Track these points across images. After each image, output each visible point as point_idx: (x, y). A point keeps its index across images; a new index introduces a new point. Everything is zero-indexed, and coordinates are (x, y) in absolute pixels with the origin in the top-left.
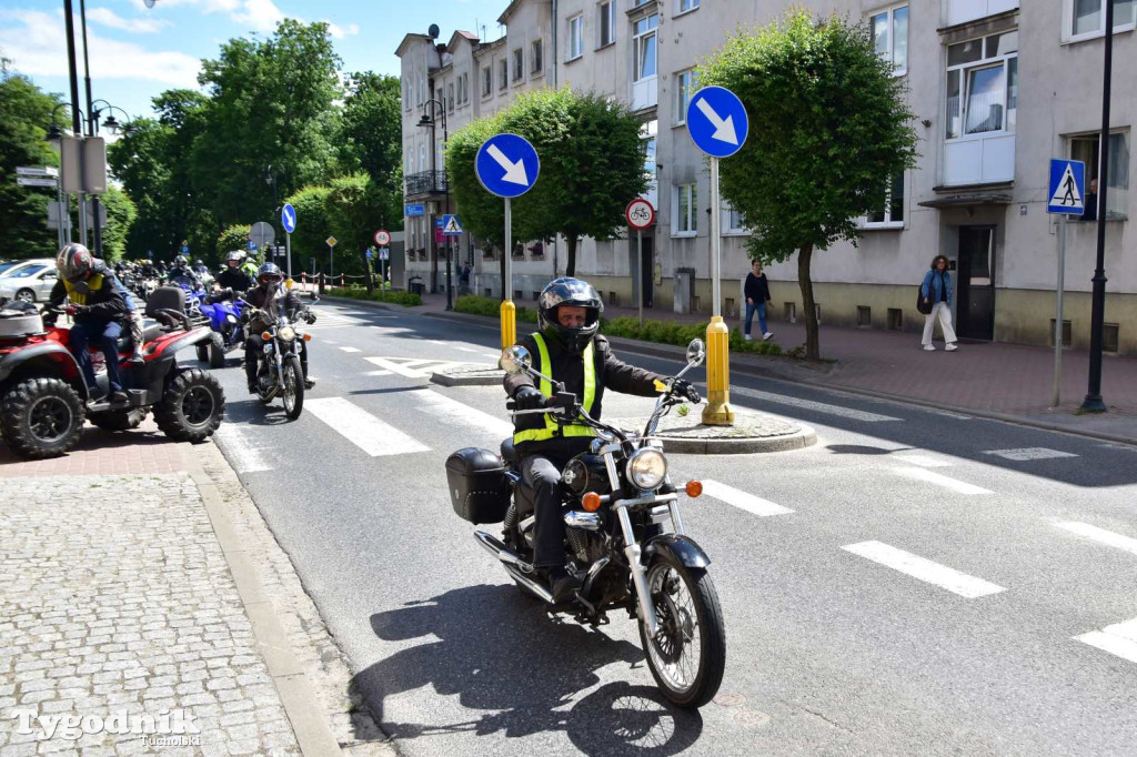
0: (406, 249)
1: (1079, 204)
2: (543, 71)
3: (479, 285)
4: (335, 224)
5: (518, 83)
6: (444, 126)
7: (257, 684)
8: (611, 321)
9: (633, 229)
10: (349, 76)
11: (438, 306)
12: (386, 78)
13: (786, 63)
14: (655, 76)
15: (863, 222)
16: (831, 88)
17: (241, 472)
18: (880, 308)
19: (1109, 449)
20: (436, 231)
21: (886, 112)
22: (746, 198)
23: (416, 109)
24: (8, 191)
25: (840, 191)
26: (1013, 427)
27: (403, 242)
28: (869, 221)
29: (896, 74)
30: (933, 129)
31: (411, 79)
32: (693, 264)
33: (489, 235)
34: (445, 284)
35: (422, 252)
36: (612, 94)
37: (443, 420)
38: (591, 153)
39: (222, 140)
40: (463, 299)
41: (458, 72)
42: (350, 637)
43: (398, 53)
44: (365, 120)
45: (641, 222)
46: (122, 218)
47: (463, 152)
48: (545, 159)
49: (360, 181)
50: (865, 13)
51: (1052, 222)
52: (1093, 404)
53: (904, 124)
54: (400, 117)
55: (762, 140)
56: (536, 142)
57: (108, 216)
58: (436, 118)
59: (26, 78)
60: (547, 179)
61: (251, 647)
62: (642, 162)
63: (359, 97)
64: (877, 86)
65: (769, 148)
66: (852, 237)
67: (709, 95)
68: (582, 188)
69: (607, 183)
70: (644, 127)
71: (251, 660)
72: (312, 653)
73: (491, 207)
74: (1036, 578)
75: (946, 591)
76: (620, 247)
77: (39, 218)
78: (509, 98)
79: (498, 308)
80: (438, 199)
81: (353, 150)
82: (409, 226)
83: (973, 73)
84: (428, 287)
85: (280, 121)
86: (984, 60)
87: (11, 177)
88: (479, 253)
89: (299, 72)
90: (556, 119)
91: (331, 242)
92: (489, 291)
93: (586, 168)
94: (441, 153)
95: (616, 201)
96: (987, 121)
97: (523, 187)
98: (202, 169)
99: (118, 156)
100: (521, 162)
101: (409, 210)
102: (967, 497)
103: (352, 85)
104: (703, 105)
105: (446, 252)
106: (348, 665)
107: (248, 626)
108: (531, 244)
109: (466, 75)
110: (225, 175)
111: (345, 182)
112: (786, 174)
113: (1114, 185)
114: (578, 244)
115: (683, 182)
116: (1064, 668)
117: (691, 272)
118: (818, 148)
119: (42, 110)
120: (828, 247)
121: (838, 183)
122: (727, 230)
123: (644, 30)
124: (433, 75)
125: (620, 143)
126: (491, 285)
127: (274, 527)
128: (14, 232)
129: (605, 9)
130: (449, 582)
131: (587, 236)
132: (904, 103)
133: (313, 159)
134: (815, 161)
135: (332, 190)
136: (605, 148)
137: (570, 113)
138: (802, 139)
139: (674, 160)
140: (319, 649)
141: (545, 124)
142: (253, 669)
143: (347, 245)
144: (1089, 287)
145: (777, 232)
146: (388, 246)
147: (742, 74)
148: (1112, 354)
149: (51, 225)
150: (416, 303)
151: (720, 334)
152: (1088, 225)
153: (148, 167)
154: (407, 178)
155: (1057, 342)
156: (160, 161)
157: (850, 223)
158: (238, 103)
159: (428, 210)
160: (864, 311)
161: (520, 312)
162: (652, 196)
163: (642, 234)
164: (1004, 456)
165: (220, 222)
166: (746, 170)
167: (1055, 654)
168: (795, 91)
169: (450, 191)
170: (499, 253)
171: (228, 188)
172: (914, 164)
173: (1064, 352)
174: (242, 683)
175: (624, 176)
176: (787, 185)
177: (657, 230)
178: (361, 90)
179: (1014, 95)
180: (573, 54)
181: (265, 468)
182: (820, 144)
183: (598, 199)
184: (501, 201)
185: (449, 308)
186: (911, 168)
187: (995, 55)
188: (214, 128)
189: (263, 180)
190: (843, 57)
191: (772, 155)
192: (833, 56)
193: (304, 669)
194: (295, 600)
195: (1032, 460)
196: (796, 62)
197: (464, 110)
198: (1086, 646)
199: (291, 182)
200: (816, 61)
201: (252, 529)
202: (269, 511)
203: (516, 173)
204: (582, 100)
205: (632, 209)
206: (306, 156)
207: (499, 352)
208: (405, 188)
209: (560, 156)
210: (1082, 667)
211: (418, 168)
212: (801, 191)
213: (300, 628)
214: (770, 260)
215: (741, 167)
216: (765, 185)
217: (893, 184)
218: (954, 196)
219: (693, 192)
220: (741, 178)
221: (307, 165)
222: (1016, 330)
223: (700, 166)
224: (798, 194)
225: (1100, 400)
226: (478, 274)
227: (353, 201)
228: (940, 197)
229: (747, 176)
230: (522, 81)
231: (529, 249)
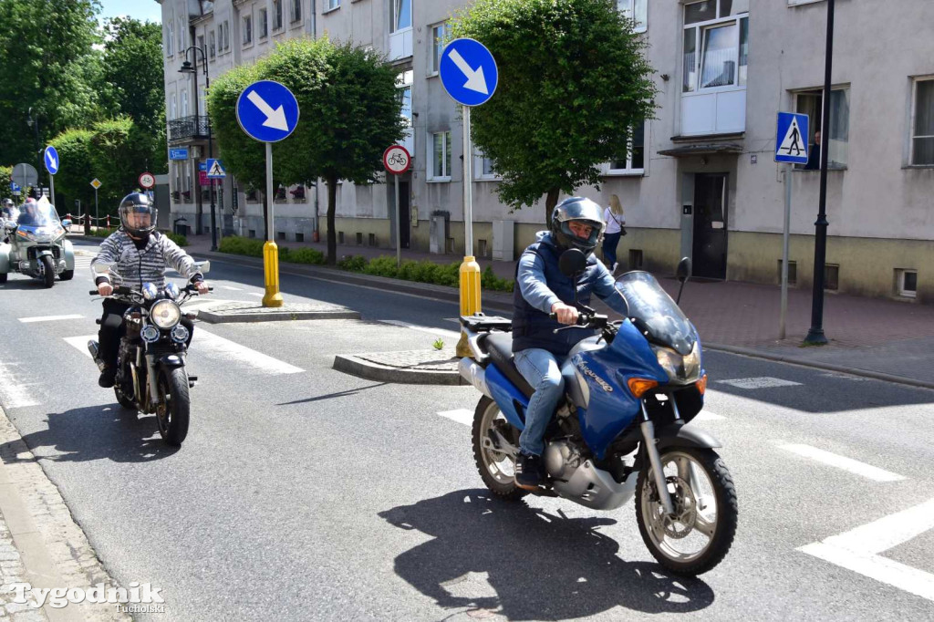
0: (171, 191)
1: (803, 154)
2: (302, 21)
3: (243, 227)
4: (99, 167)
5: (277, 33)
6: (206, 72)
7: (26, 611)
8: (370, 261)
9: (390, 174)
10: (109, 21)
11: (204, 246)
12: (147, 25)
13: (534, 18)
14: (411, 28)
15: (606, 168)
16: (576, 42)
17: (8, 407)
19: (829, 378)
20: (200, 174)
21: (628, 66)
22: (497, 145)
23: (177, 55)
25: (584, 138)
26: (743, 359)
27: (168, 185)
28: (612, 168)
29: (636, 30)
30: (671, 82)
31: (172, 26)
32: (447, 208)
33: (250, 177)
34: (210, 225)
35: (187, 195)
36: (369, 45)
37: (209, 355)
38: (349, 101)
40: (227, 240)
41: (219, 19)
42: (120, 563)
44: (128, 65)
45: (397, 167)
47: (224, 98)
48: (305, 106)
49: (124, 125)
51: (780, 171)
52: (816, 337)
53: (644, 78)
54: (161, 63)
55: (512, 90)
56: (296, 89)
58: (197, 64)
60: (307, 126)
61: (19, 576)
62: (399, 110)
63: (120, 42)
64: (620, 41)
65: (518, 98)
66: (596, 182)
67: (460, 46)
68: (341, 135)
69: (365, 130)
70: (400, 76)
72: (81, 580)
73: (253, 152)
74: (763, 496)
76: (379, 191)
78: (269, 47)
79: (261, 249)
80: (200, 143)
81: (114, 94)
82: (174, 170)
83: (708, 31)
84: (193, 229)
85: (37, 64)
86: (718, 19)
88: (243, 196)
89: (56, 15)
90: (315, 68)
91: (96, 184)
92: (252, 232)
93: (345, 115)
94: (203, 99)
95: (374, 147)
96: (721, 77)
97: (284, 133)
100: (281, 108)
101: (173, 153)
102: (701, 423)
103: (112, 30)
104: (455, 56)
105: (210, 196)
107: (17, 556)
108: (294, 187)
109: (226, 23)
111: (108, 126)
112: (535, 122)
113: (835, 137)
114: (338, 188)
115: (438, 129)
116: (788, 576)
117: (446, 215)
118: (564, 99)
120: (574, 192)
121: (582, 131)
122: (479, 175)
124: (194, 23)
125: (377, 92)
126: (254, 228)
131: (346, 181)
132: (645, 58)
133: (73, 102)
134: (561, 111)
135: (95, 133)
136: (363, 97)
137: (329, 62)
138: (549, 90)
139: (429, 108)
140: (89, 576)
141: (305, 73)
143: (112, 187)
144: (812, 230)
145: (526, 177)
146: (154, 188)
147: (492, 27)
148: (831, 292)
151: (472, 273)
152: (812, 173)
154: (170, 122)
155: (783, 280)
157: (594, 169)
159: (191, 154)
161: (284, 255)
162: (408, 143)
163: (399, 178)
164: (735, 385)
166: (496, 118)
167: (780, 564)
168: (542, 45)
169: (213, 136)
170: (263, 196)
172: (653, 115)
173: (790, 290)
174: (9, 610)
175: (381, 124)
176: (535, 133)
177: (413, 173)
178: (122, 35)
179: (746, 52)
180: (331, 5)
181: (32, 403)
182: (566, 95)
183: (356, 145)
184: (263, 146)
185: (214, 248)
186: (651, 118)
187: (728, 15)
189: (24, 123)
190: (587, 13)
191: (521, 105)
192: (578, 12)
194: (65, 529)
195: (760, 389)
196: (543, 17)
197: (225, 57)
198: (808, 557)
199: (52, 124)
200: (562, 16)
203: (276, 119)
204: (340, 50)
205: (389, 155)
206: (66, 99)
207: (263, 290)
208: (169, 132)
209: (319, 103)
210: (804, 575)
211: (181, 113)
212: (549, 138)
213: (70, 557)
214: (520, 204)
215: (491, 116)
216: (514, 133)
217: (634, 133)
218: (691, 145)
219: (447, 139)
220: (492, 126)
221: (68, 108)
222: (746, 270)
223: (453, 114)
224: (546, 141)
225: (822, 334)
226: (243, 216)
227: (116, 144)
228: (677, 146)
229: (497, 124)
230: (282, 30)
231: (291, 192)
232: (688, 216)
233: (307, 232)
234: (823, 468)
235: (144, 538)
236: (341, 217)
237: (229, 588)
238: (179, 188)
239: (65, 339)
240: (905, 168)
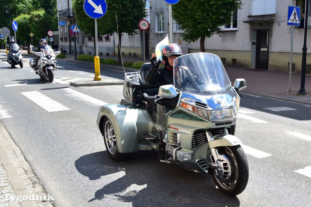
0: (59, 37)
1: (298, 22)
3: (86, 51)
4: (33, 28)
7: (9, 193)
8: (134, 63)
9: (142, 30)
11: (72, 58)
15: (223, 28)
18: (229, 58)
19: (307, 107)
20: (70, 31)
22: (182, 19)
25: (215, 17)
26: (275, 100)
27: (58, 35)
28: (225, 28)
33: (89, 32)
34: (74, 50)
35: (65, 39)
37: (74, 99)
38: (126, 3)
40: (81, 56)
42: (43, 175)
45: (144, 28)
47: (79, 2)
48: (109, 5)
49: (42, 12)
51: (289, 28)
52: (302, 92)
60: (110, 12)
61: (6, 180)
62: (144, 6)
66: (219, 33)
69: (132, 14)
71: (7, 184)
72: (29, 182)
73: (90, 22)
74: (282, 151)
75: (251, 156)
76: (137, 37)
79: (93, 59)
80: (70, 19)
81: (38, 1)
82: (60, 29)
84: (68, 52)
88: (86, 39)
91: (31, 35)
92: (90, 53)
93: (124, 8)
94: (71, 2)
95: (135, 20)
97: (101, 15)
100: (100, 6)
101: (60, 23)
102: (258, 124)
105: (74, 39)
106: (42, 185)
107: (5, 173)
108: (105, 36)
111: (36, 13)
112: (196, 10)
114: (122, 36)
115: (159, 13)
116: (291, 181)
120: (210, 37)
121: (214, 14)
122: (175, 31)
126: (91, 51)
127: (14, 137)
130: (78, 156)
131: (125, 33)
133: (23, 4)
134: (206, 6)
135: (31, 15)
136: (131, 1)
139: (156, 5)
140: (32, 180)
142: (7, 188)
143: (38, 36)
144: (301, 52)
145: (193, 31)
146: (53, 36)
148: (309, 75)
150: (64, 57)
152: (301, 30)
154: (59, 11)
155: (290, 70)
157: (219, 28)
159: (67, 23)
161: (102, 61)
162: (148, 19)
163: (145, 32)
164: (271, 110)
166: (181, 9)
167: (288, 177)
169: (75, 16)
170: (94, 39)
172: (241, 7)
173: (292, 74)
174: (3, 193)
175: (138, 11)
176: (196, 14)
177: (150, 30)
181: (10, 116)
183: (129, 19)
184: (94, 20)
185: (76, 59)
186: (240, 9)
189: (5, 12)
191: (191, 4)
193: (26, 187)
194: (22, 163)
195: (281, 111)
198: (298, 174)
199: (15, 12)
201: (6, 138)
202: (11, 132)
205: (141, 23)
206: (20, 2)
207: (94, 75)
208: (58, 15)
209: (115, 4)
210: (297, 181)
211: (63, 8)
212: (201, 17)
213: (24, 173)
214: (191, 41)
215: (180, 8)
216: (188, 14)
217: (234, 14)
218: (255, 19)
219: (163, 17)
220: (180, 12)
221: (20, 6)
222: (276, 66)
223: (165, 7)
224: (200, 18)
225: (304, 91)
226: (86, 47)
227: (39, 20)
228: (250, 19)
229: (182, 11)
231: (104, 38)
232: (254, 46)
233: (111, 52)
234: (304, 141)
235: (51, 166)
236: (123, 47)
237: (83, 185)
238: (62, 36)
239: (21, 93)
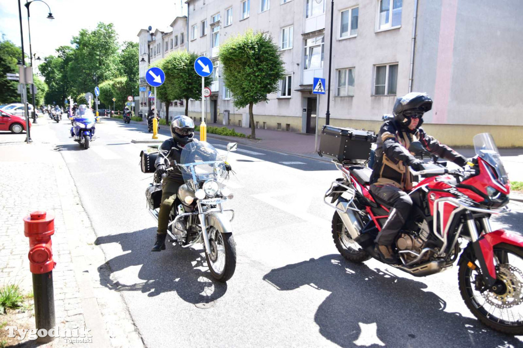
0: (140, 102)
2: (184, 43)
4: (115, 94)
5: (176, 47)
14: (218, 46)
18: (283, 124)
24: (5, 81)
25: (259, 86)
27: (139, 100)
30: (300, 65)
31: (142, 44)
32: (229, 109)
35: (145, 104)
36: (205, 52)
39: (79, 64)
41: (157, 43)
43: (138, 35)
44: (127, 58)
45: (206, 95)
46: (43, 90)
49: (124, 79)
50: (281, 28)
51: (333, 97)
57: (38, 90)
59: (10, 41)
63: (126, 50)
66: (266, 100)
70: (215, 63)
77: (15, 90)
78: (173, 51)
82: (141, 95)
83: (312, 49)
85: (98, 57)
87: (5, 76)
90: (181, 61)
91: (114, 99)
93: (191, 77)
97: (160, 84)
98: (72, 74)
99: (43, 69)
101: (141, 89)
109: (160, 44)
110: (80, 76)
111: (119, 79)
114: (189, 101)
117: (228, 112)
119: (15, 52)
121: (259, 83)
123: (215, 31)
124: (149, 43)
128: (6, 94)
129: (204, 23)
131: (192, 99)
134: (252, 77)
135: (114, 82)
137: (186, 59)
141: (178, 63)
143: (119, 101)
147: (230, 49)
149: (18, 92)
150: (139, 121)
152: (343, 98)
153: (53, 72)
154: (141, 78)
156: (58, 71)
158: (84, 51)
159: (147, 89)
160: (279, 124)
165: (79, 92)
171: (80, 80)
177: (218, 97)
178: (127, 47)
179: (323, 56)
180: (194, 38)
187: (318, 43)
188: (76, 59)
189: (92, 78)
190: (261, 44)
196: (246, 46)
197: (159, 56)
199: (101, 78)
203: (158, 79)
206: (107, 70)
208: (140, 82)
211: (144, 75)
218: (306, 88)
221: (107, 73)
226: (163, 111)
227: (121, 86)
228: (302, 88)
230: (177, 46)
232: (305, 112)
238: (143, 101)
240: (372, 96)
